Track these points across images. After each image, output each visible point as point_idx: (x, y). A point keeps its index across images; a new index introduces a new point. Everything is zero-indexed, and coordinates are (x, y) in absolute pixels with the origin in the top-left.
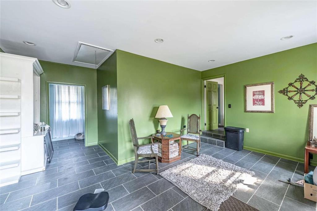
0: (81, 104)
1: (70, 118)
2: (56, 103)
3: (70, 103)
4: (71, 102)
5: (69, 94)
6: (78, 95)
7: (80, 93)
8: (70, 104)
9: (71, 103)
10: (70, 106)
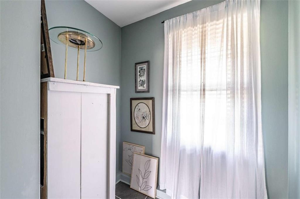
0: (245, 96)
1: (202, 147)
2: (169, 93)
3: (204, 90)
4: (206, 88)
5: (203, 60)
6: (234, 57)
7: (246, 50)
8: (204, 94)
9: (206, 92)
10: (204, 102)
